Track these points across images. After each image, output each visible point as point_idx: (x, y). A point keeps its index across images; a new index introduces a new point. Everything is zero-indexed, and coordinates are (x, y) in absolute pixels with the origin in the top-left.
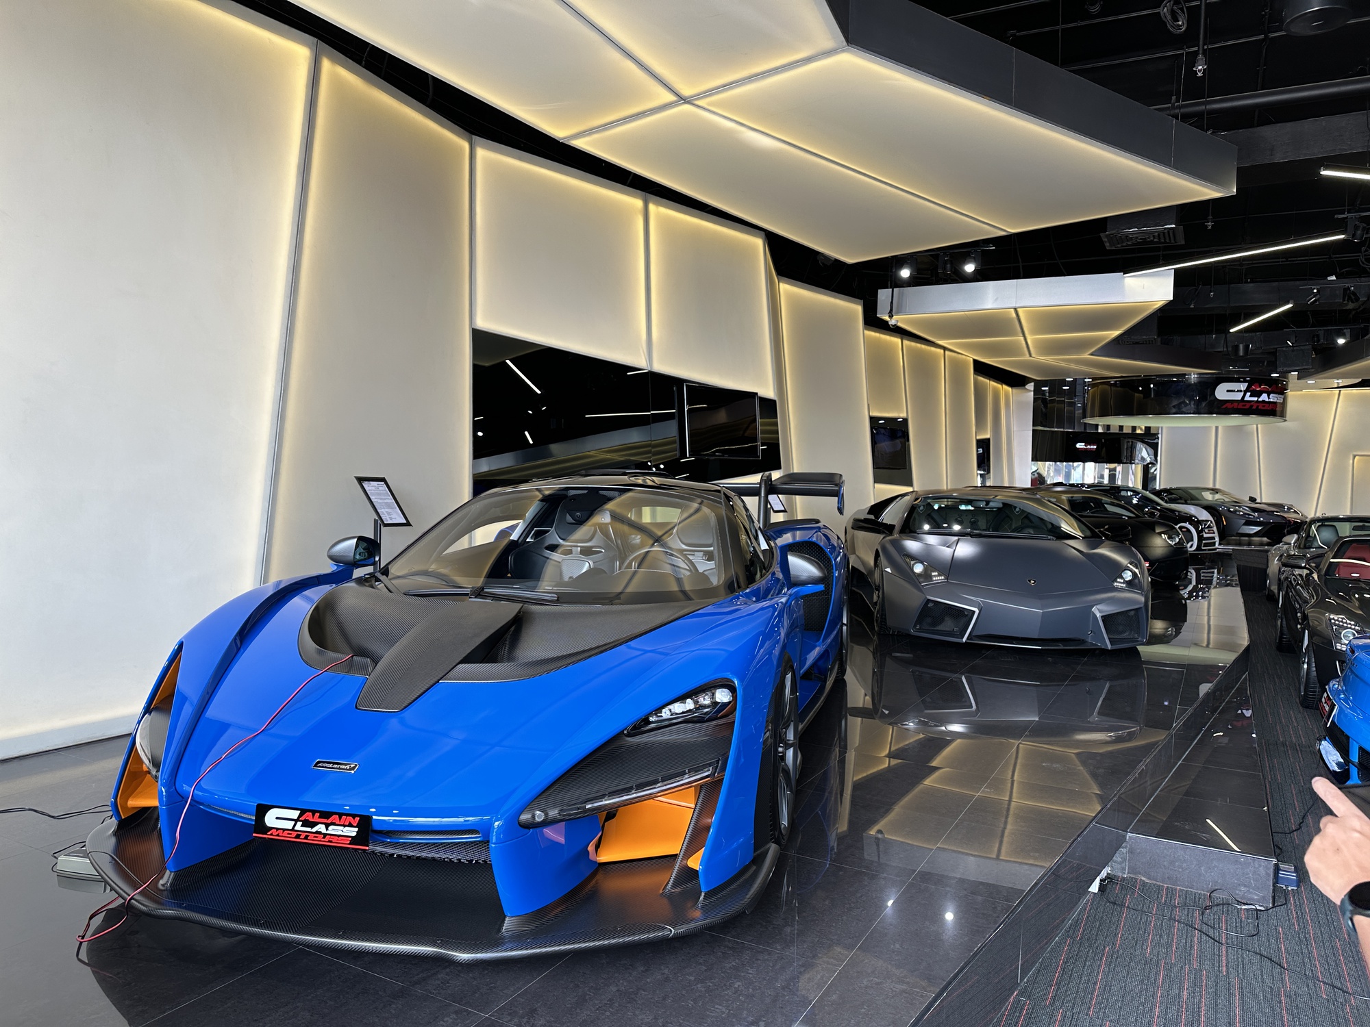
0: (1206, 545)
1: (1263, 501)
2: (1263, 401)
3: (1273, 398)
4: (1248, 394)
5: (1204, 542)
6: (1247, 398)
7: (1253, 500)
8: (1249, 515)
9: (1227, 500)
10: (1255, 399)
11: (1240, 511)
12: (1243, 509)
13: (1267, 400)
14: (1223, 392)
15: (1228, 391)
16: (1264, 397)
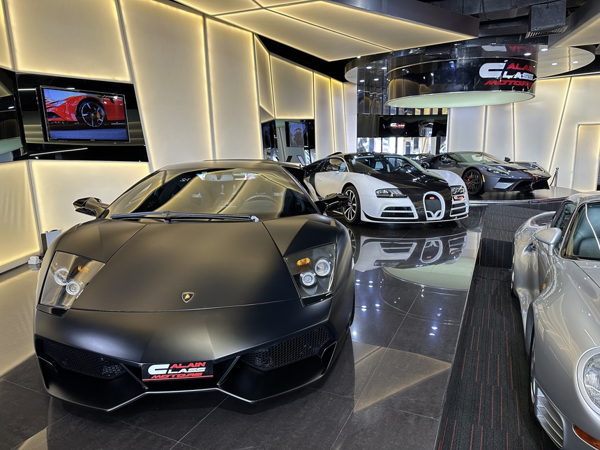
0: (454, 212)
1: (516, 161)
2: (518, 79)
3: (526, 76)
4: (506, 72)
5: (452, 209)
6: (505, 76)
7: (507, 160)
8: (503, 173)
9: (488, 161)
10: (511, 77)
11: (496, 171)
12: (500, 168)
13: (520, 78)
14: (485, 72)
15: (490, 70)
16: (518, 75)
